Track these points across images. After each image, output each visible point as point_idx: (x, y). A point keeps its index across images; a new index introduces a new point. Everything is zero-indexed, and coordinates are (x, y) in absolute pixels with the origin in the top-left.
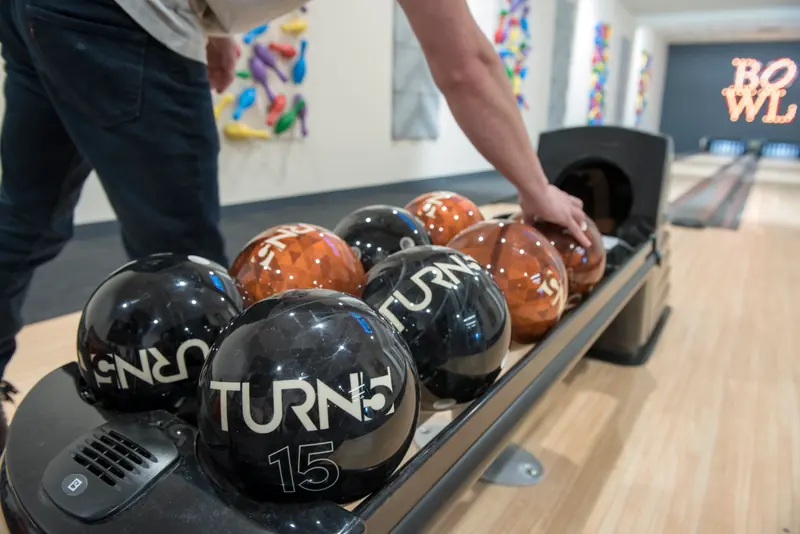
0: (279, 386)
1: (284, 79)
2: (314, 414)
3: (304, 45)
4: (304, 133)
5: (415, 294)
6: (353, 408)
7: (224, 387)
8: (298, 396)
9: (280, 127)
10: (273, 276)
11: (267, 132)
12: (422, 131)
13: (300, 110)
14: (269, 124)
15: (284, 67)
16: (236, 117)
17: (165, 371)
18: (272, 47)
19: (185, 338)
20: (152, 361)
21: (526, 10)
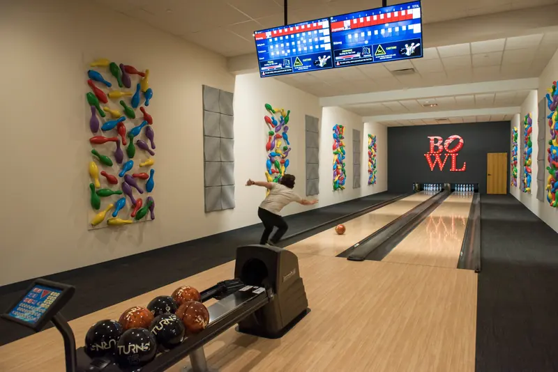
0: (129, 346)
1: (141, 192)
2: (135, 350)
3: (152, 172)
4: (153, 218)
5: (159, 326)
6: (142, 349)
7: (120, 347)
8: (132, 347)
9: (138, 216)
10: (130, 322)
11: (131, 220)
12: (224, 206)
13: (151, 206)
14: (132, 216)
15: (141, 185)
16: (114, 216)
17: (106, 346)
18: (134, 176)
19: (110, 339)
20: (104, 344)
21: (286, 129)
